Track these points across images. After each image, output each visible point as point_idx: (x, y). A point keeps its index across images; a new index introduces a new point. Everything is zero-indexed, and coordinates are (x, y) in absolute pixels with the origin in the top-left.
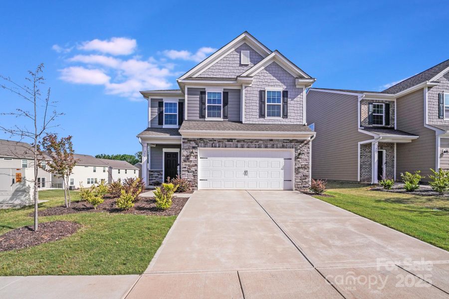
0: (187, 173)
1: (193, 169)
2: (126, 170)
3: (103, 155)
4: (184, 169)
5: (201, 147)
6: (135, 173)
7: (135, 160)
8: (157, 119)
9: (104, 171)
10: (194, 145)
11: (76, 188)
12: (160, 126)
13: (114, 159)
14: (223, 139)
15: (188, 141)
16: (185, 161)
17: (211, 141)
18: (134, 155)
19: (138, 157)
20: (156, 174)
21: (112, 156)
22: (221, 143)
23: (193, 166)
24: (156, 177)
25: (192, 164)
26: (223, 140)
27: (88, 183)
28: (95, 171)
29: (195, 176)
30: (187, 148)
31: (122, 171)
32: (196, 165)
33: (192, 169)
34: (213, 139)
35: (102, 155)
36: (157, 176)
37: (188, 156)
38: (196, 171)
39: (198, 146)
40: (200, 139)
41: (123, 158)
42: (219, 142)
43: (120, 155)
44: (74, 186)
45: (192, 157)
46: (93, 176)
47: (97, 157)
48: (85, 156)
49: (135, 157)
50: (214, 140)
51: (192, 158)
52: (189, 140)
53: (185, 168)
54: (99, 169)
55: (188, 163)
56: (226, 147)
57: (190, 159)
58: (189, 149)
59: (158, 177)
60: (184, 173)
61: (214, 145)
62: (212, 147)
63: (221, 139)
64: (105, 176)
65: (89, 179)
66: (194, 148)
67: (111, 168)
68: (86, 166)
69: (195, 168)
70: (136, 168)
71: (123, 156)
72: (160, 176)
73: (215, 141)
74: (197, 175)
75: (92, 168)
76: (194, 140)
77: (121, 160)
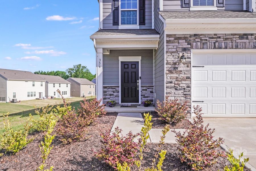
0: (173, 90)
1: (183, 84)
2: (60, 84)
3: (41, 72)
4: (169, 85)
5: (197, 48)
6: (67, 86)
7: (66, 76)
8: (112, 18)
9: (42, 85)
10: (185, 45)
11: (18, 100)
12: (115, 27)
13: (49, 75)
14: (232, 35)
15: (175, 39)
16: (171, 72)
17: (213, 38)
18: (65, 71)
19: (68, 73)
20: (110, 91)
21: (47, 72)
22: (229, 41)
23: (183, 79)
24: (110, 95)
25: (182, 75)
26: (232, 37)
27: (28, 96)
28: (34, 85)
29: (187, 96)
30: (174, 50)
31: (57, 85)
32: (189, 78)
33: (181, 85)
34: (215, 35)
35: (39, 71)
36: (112, 93)
37: (175, 64)
38: (188, 87)
39: (192, 48)
40: (195, 35)
41: (57, 74)
42: (226, 39)
43: (54, 72)
44: (16, 99)
45: (182, 65)
46: (32, 89)
47: (35, 73)
48: (25, 72)
49: (65, 73)
50: (217, 36)
51: (182, 67)
52: (178, 38)
53: (171, 82)
54: (38, 84)
55: (175, 75)
56: (237, 47)
57: (179, 69)
58: (177, 52)
59: (113, 95)
60: (169, 90)
61: (217, 44)
62: (215, 48)
63: (229, 35)
64: (43, 90)
65: (29, 93)
66: (185, 49)
67: (47, 82)
68: (26, 81)
69: (187, 82)
70: (68, 82)
71: (56, 72)
72: (115, 94)
73: (220, 37)
74: (190, 95)
75: (31, 83)
76: (185, 38)
77: (55, 75)
